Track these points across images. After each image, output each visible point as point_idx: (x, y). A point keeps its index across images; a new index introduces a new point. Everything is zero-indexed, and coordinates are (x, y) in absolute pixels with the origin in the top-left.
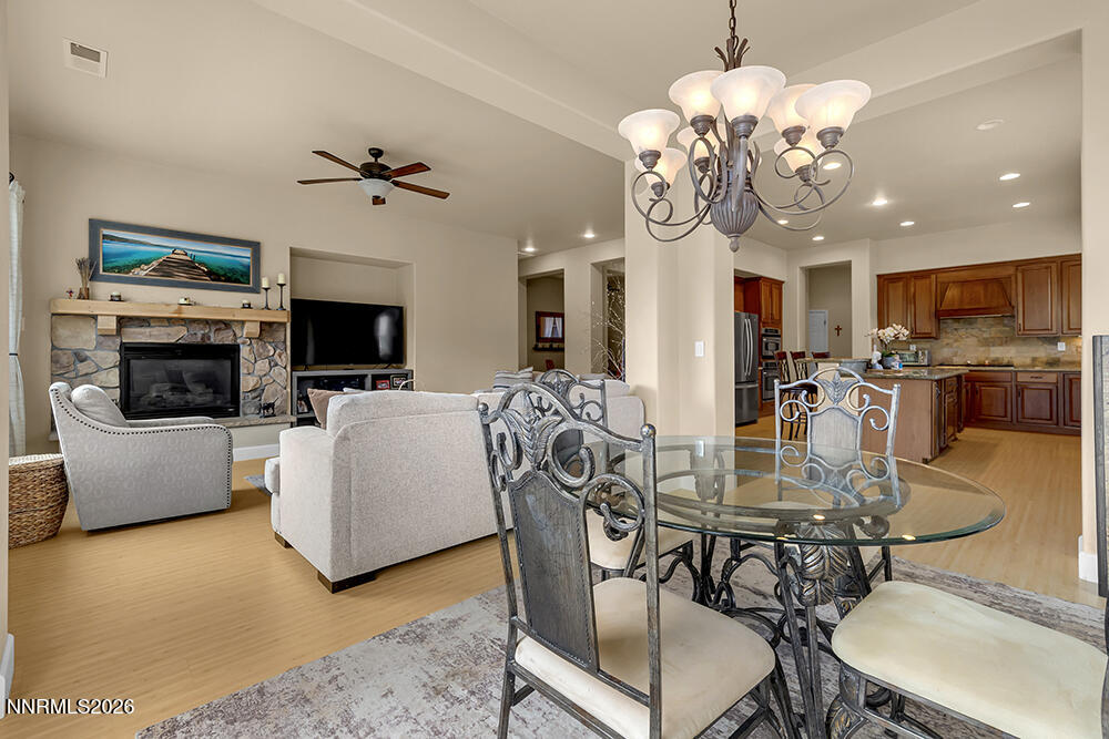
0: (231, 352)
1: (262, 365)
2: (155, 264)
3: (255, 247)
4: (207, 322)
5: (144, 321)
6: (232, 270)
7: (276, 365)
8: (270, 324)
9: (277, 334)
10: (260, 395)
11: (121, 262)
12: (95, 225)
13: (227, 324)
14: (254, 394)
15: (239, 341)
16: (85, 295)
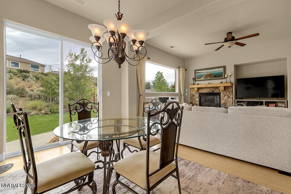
0: (219, 94)
1: (226, 97)
2: (204, 76)
3: (224, 67)
4: (213, 87)
5: (202, 88)
6: (219, 74)
7: (230, 97)
8: (228, 87)
9: (230, 89)
10: (226, 105)
11: (199, 77)
12: (195, 71)
13: (217, 88)
14: (224, 105)
15: (220, 91)
16: (194, 84)
